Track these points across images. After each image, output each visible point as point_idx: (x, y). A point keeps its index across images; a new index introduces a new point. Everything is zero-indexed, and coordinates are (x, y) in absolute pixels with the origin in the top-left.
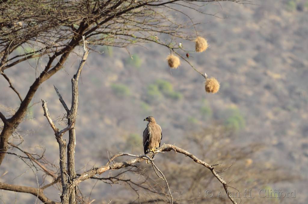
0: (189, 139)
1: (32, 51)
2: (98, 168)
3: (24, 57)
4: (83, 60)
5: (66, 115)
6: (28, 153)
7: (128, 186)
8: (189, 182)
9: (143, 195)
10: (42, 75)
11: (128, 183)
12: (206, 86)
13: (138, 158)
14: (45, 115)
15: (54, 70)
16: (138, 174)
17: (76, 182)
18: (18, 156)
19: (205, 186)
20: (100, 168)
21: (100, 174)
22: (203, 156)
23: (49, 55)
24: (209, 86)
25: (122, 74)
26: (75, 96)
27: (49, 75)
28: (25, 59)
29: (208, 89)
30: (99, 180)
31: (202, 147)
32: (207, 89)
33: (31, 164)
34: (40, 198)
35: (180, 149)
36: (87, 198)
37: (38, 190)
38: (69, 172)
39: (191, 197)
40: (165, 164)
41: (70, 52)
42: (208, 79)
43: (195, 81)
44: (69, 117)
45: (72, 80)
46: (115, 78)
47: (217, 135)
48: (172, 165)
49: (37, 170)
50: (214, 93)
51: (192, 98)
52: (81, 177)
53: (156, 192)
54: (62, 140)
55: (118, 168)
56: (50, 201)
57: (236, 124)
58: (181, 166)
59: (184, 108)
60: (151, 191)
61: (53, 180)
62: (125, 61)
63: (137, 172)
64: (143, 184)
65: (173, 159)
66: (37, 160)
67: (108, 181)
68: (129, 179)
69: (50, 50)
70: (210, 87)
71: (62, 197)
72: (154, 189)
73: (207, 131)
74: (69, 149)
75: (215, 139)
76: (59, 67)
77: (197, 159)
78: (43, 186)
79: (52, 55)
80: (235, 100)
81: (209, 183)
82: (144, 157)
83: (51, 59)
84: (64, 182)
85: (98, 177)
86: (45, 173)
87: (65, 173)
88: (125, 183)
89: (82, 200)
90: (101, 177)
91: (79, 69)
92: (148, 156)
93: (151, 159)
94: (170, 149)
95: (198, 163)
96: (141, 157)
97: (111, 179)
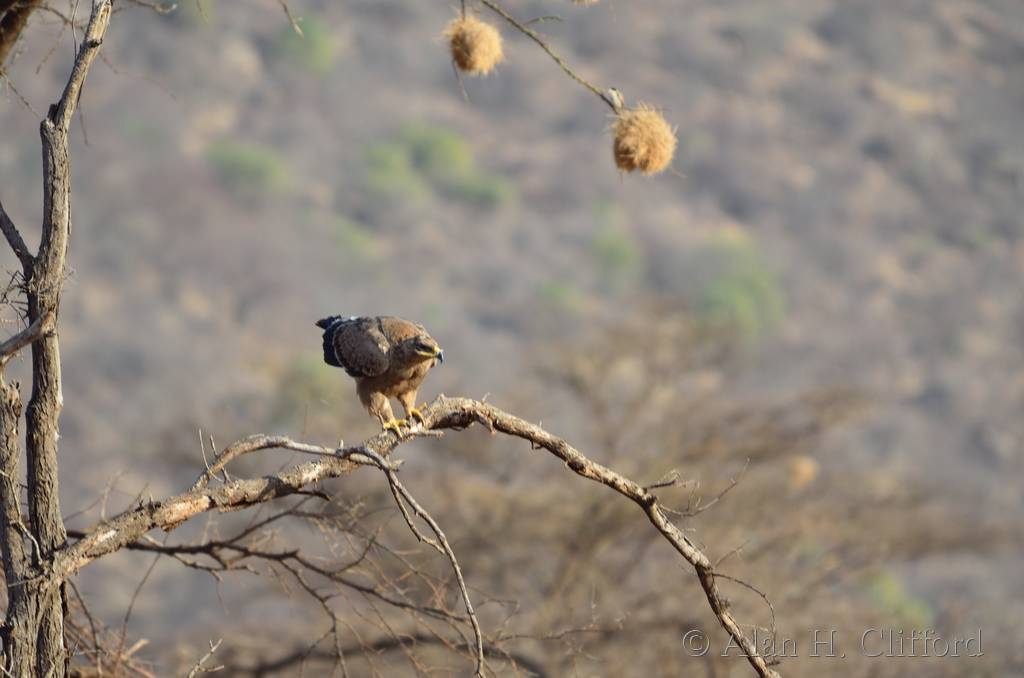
0: (545, 375)
2: (158, 505)
4: (89, 39)
5: (20, 280)
7: (288, 580)
8: (547, 563)
9: (352, 618)
11: (286, 566)
12: (617, 142)
13: (330, 460)
16: (332, 526)
17: (64, 564)
19: (618, 577)
21: (169, 527)
24: (629, 142)
25: (254, 101)
26: (58, 197)
30: (165, 557)
31: (599, 410)
32: (622, 156)
35: (508, 419)
36: (115, 636)
38: (35, 523)
39: (556, 624)
40: (444, 486)
41: (34, 7)
42: (625, 115)
43: (567, 127)
44: (32, 287)
45: (43, 127)
46: (221, 118)
47: (666, 355)
48: (473, 489)
50: (650, 173)
51: (555, 199)
52: (88, 541)
53: (410, 602)
55: (244, 502)
57: (745, 308)
58: (512, 491)
60: (387, 600)
62: (267, 47)
63: (326, 520)
64: (350, 571)
65: (477, 462)
67: (202, 559)
68: (290, 549)
70: (632, 148)
71: (5, 632)
72: (401, 592)
73: (620, 341)
74: (33, 424)
75: (657, 373)
77: (582, 459)
80: (738, 208)
81: (636, 562)
82: (354, 456)
84: (15, 566)
85: (160, 544)
87: (16, 527)
88: (276, 565)
89: (90, 644)
90: (172, 543)
91: (72, 78)
92: (371, 451)
93: (385, 463)
94: (464, 420)
95: (587, 477)
96: (345, 455)
97: (216, 548)
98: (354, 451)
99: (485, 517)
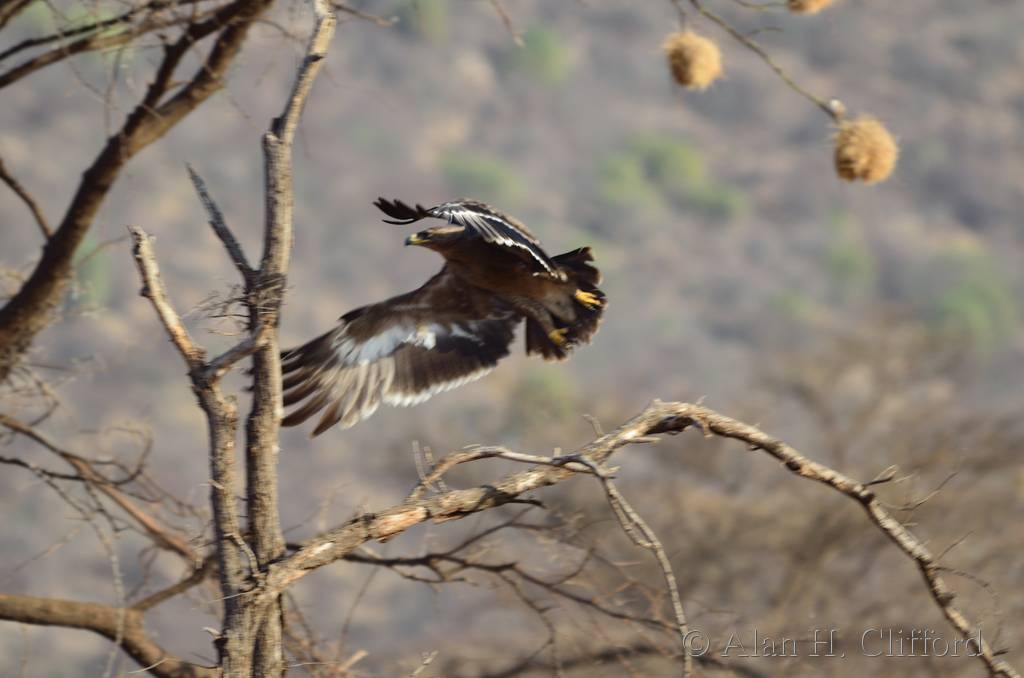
0: (767, 382)
1: (91, 21)
2: (374, 517)
3: (55, 46)
4: (312, 53)
5: (240, 294)
6: (77, 458)
10: (135, 120)
11: (504, 578)
12: (839, 152)
14: (146, 292)
15: (187, 99)
16: (551, 537)
17: (279, 576)
18: (33, 470)
21: (385, 538)
23: (163, 37)
24: (850, 152)
26: (278, 210)
27: (163, 121)
28: (59, 56)
29: (845, 167)
30: (383, 570)
33: (88, 505)
34: (128, 647)
35: (724, 421)
36: (334, 646)
37: (120, 616)
38: (252, 536)
41: (253, 21)
42: (846, 125)
44: (252, 300)
45: (265, 142)
46: (453, 129)
47: (896, 365)
48: (700, 499)
49: (117, 530)
50: (871, 182)
51: (788, 210)
52: (303, 554)
53: (629, 612)
54: (220, 398)
55: (460, 513)
56: (171, 662)
57: (977, 317)
58: (740, 501)
60: (605, 611)
61: (188, 570)
62: (501, 59)
63: (546, 532)
64: (569, 582)
65: (705, 472)
66: (117, 484)
67: (420, 571)
68: (509, 560)
69: (165, 15)
70: (853, 158)
71: (221, 644)
72: (620, 603)
74: (252, 436)
75: (885, 382)
76: (208, 86)
77: (799, 459)
78: (141, 596)
79: (174, 35)
80: (971, 217)
81: (863, 573)
82: (570, 465)
83: (173, 54)
85: (378, 556)
86: (148, 542)
87: (232, 539)
88: (493, 575)
89: (308, 655)
90: (392, 555)
91: (295, 91)
92: (587, 458)
93: (602, 471)
94: (679, 424)
95: (804, 476)
96: (560, 463)
97: (434, 560)
98: (570, 460)
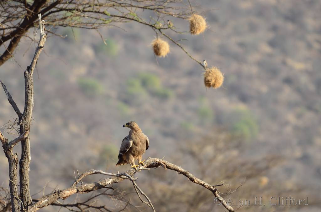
0: (183, 151)
2: (61, 192)
4: (39, 46)
5: (17, 121)
8: (184, 209)
11: (101, 211)
12: (205, 78)
13: (115, 177)
15: (1, 60)
16: (115, 198)
17: (31, 210)
20: (64, 190)
21: (64, 198)
22: (203, 174)
24: (209, 78)
25: (92, 65)
26: (29, 95)
30: (63, 208)
31: (200, 162)
32: (207, 83)
35: (171, 165)
38: (22, 197)
40: (151, 186)
41: (22, 36)
42: (208, 70)
43: (190, 73)
44: (21, 123)
45: (25, 73)
46: (82, 70)
47: (221, 145)
48: (160, 186)
50: (216, 88)
51: (187, 96)
52: (39, 203)
54: (12, 154)
55: (88, 191)
57: (246, 130)
58: (172, 187)
59: (176, 109)
61: (2, 208)
63: (114, 196)
65: (162, 178)
67: (75, 208)
68: (102, 205)
70: (210, 80)
73: (206, 140)
74: (22, 166)
75: (218, 150)
76: (8, 56)
77: (194, 177)
80: (244, 99)
81: (211, 209)
82: (122, 176)
84: (16, 210)
85: (62, 204)
87: (16, 198)
88: (98, 210)
90: (65, 203)
91: (34, 58)
92: (127, 175)
93: (132, 178)
94: (157, 165)
95: (195, 183)
96: (119, 176)
97: (79, 205)
98: (122, 175)
99: (164, 195)
